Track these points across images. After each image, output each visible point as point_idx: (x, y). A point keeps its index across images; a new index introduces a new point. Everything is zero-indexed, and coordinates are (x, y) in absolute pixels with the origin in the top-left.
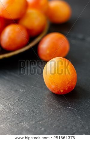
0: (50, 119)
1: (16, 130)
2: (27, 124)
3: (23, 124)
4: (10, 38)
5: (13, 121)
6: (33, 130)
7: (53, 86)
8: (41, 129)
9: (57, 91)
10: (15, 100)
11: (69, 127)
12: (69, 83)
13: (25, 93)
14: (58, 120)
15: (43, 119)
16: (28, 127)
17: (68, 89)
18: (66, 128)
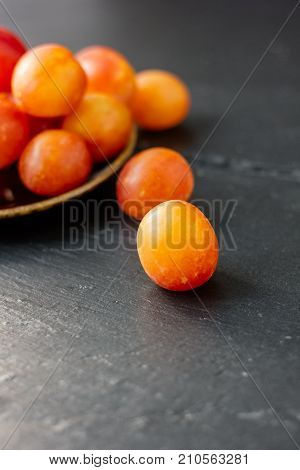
0: (161, 345)
1: (80, 371)
2: (107, 358)
3: (95, 358)
4: (46, 162)
5: (72, 353)
6: (123, 369)
7: (163, 270)
8: (140, 366)
9: (172, 280)
10: (69, 307)
11: (207, 359)
12: (200, 260)
13: (93, 293)
14: (181, 346)
15: (144, 346)
16: (110, 364)
17: (199, 275)
18: (200, 361)
